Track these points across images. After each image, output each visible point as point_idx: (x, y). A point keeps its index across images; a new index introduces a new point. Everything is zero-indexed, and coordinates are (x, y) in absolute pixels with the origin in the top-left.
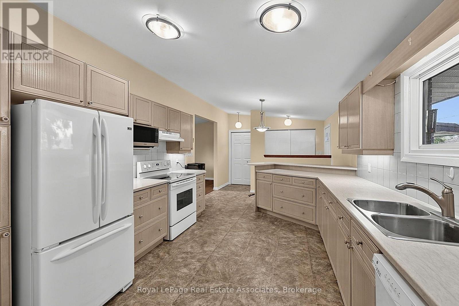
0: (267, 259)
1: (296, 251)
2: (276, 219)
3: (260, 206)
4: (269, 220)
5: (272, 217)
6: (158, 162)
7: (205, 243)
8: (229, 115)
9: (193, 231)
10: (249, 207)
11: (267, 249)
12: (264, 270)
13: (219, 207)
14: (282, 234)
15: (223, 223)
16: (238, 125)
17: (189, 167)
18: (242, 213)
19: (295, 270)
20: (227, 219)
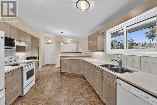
0: (71, 90)
1: (79, 84)
2: (69, 75)
3: (62, 71)
4: (66, 76)
5: (67, 75)
6: (11, 57)
7: (43, 91)
8: (45, 37)
9: (35, 88)
10: (57, 72)
11: (70, 86)
12: (72, 94)
13: (44, 75)
14: (72, 80)
15: (49, 81)
16: (50, 41)
17: (28, 58)
18: (55, 75)
19: (81, 91)
20: (50, 79)
